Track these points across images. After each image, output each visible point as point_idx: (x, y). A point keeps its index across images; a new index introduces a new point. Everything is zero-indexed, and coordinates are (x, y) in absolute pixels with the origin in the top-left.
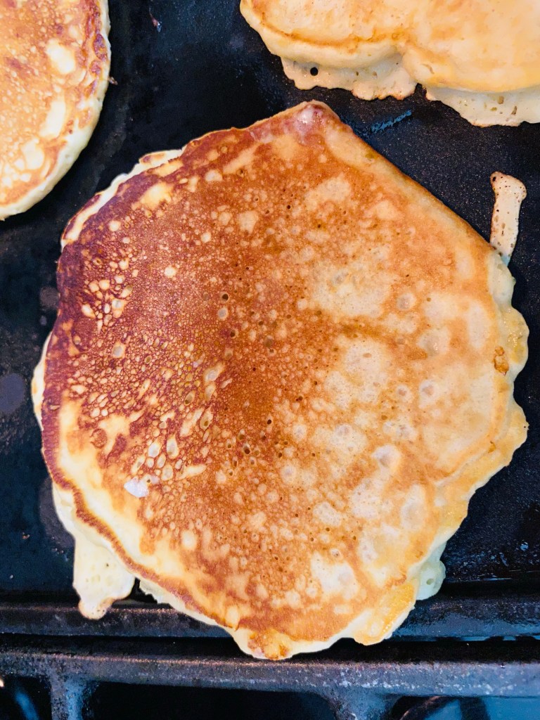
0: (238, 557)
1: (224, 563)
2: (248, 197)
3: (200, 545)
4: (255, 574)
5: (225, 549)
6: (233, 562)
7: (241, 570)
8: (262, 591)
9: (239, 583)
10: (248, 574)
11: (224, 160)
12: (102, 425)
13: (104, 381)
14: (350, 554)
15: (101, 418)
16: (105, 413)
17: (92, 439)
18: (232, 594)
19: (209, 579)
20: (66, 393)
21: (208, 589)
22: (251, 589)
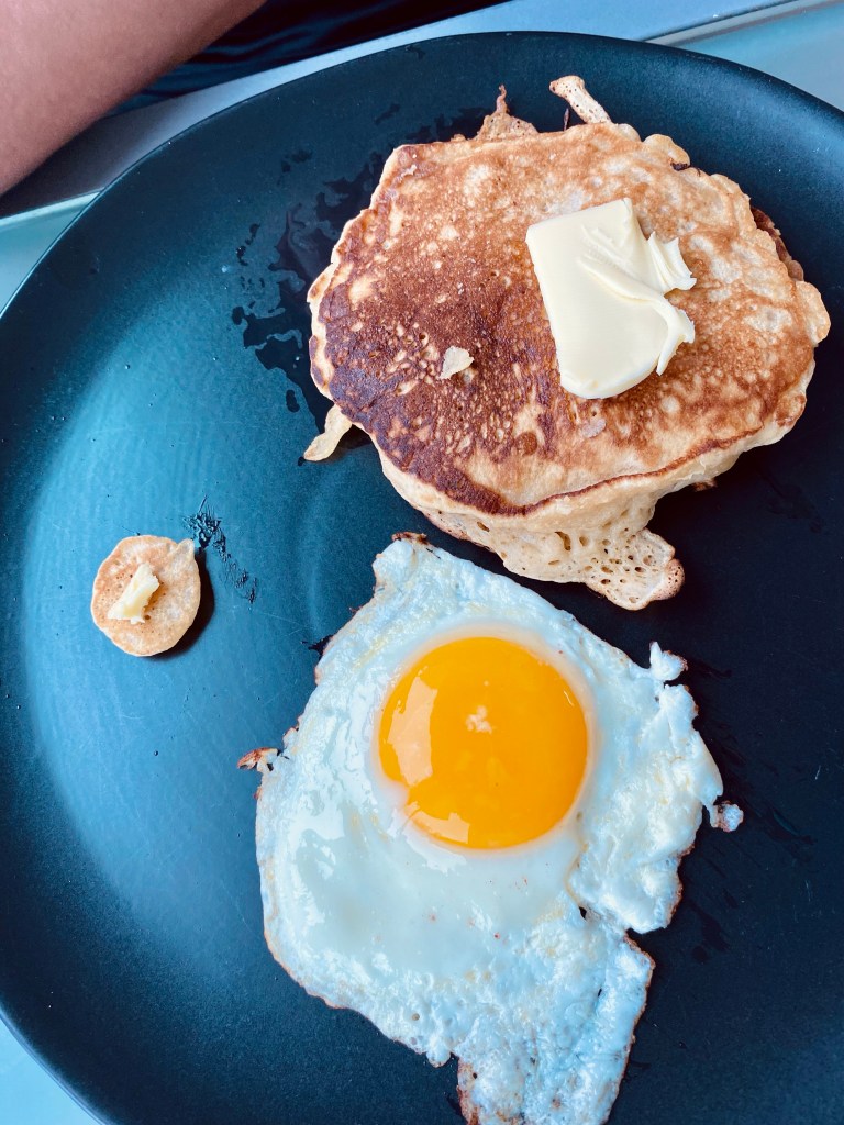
0: (710, 374)
1: (708, 389)
2: (430, 227)
3: (680, 399)
4: (732, 371)
5: (698, 380)
6: (713, 381)
7: (723, 380)
8: (751, 378)
9: (732, 390)
10: (730, 377)
11: (384, 232)
12: (518, 432)
13: (479, 411)
14: (758, 299)
15: (510, 432)
16: (507, 425)
17: (522, 452)
18: (738, 403)
19: (713, 414)
20: (458, 462)
21: (721, 420)
22: (745, 386)
